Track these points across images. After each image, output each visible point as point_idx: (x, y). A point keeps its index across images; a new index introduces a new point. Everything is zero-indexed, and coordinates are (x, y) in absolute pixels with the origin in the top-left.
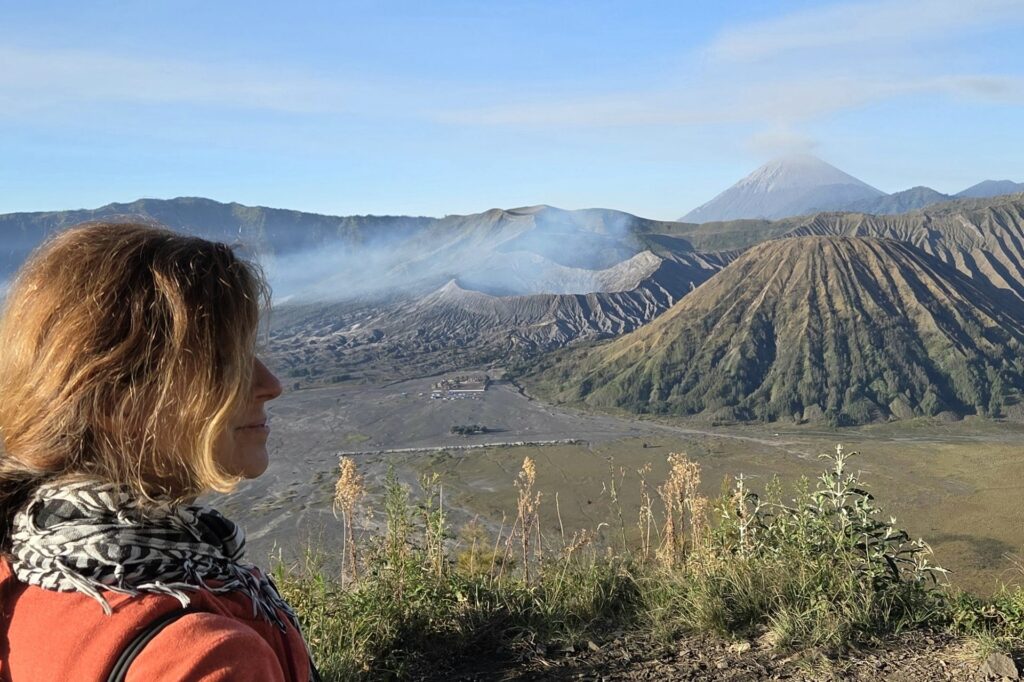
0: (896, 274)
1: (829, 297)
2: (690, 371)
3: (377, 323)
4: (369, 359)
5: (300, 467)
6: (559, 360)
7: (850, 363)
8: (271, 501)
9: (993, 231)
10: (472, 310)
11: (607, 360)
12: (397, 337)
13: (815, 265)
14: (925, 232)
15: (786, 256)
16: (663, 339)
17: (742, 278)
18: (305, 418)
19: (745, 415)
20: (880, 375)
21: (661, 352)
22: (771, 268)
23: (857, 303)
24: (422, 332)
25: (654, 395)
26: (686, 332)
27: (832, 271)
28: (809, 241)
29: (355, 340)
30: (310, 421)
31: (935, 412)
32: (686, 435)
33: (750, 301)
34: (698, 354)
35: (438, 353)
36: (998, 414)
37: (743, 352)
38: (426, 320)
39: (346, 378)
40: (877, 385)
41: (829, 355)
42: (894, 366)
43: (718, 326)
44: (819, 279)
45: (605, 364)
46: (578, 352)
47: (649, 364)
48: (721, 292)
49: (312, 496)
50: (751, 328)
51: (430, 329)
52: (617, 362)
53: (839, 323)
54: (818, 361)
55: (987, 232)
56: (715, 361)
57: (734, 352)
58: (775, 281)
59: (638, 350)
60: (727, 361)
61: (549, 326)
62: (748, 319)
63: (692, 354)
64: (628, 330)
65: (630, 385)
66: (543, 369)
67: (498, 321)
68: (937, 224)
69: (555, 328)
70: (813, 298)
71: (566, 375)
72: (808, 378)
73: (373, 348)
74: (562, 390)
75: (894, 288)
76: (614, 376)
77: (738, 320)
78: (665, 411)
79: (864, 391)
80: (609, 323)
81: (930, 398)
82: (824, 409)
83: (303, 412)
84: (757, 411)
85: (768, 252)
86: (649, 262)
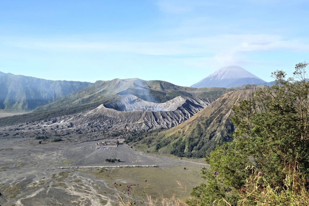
2: (201, 141)
3: (71, 120)
4: (69, 134)
5: (45, 172)
6: (146, 136)
8: (35, 184)
10: (110, 116)
11: (166, 136)
12: (79, 126)
15: (239, 97)
16: (189, 128)
17: (221, 105)
18: (45, 155)
21: (189, 133)
22: (233, 102)
24: (89, 124)
26: (199, 125)
29: (62, 126)
30: (47, 156)
32: (200, 165)
34: (204, 134)
35: (96, 132)
37: (222, 133)
38: (91, 119)
39: (60, 140)
43: (212, 124)
45: (166, 138)
46: (154, 134)
47: (184, 138)
48: (213, 110)
49: (52, 183)
50: (225, 125)
51: (93, 123)
52: (171, 137)
56: (211, 138)
57: (218, 134)
59: (179, 132)
60: (215, 137)
61: (141, 123)
62: (224, 121)
63: (202, 134)
65: (176, 145)
66: (140, 139)
67: (121, 121)
69: (144, 124)
71: (150, 142)
73: (70, 129)
74: (149, 147)
76: (170, 142)
77: (220, 121)
78: (191, 156)
80: (165, 123)
83: (44, 152)
85: (232, 95)
86: (180, 100)
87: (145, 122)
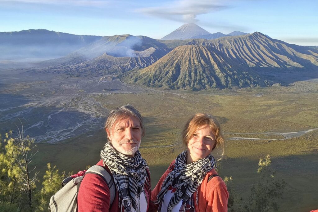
0: (209, 55)
1: (193, 60)
2: (160, 77)
3: (87, 63)
4: (85, 71)
5: (68, 97)
6: (130, 73)
7: (197, 76)
8: (61, 105)
9: (234, 44)
10: (110, 60)
11: (141, 74)
12: (92, 66)
13: (191, 52)
14: (218, 44)
15: (184, 50)
16: (154, 69)
17: (173, 55)
18: (69, 85)
19: (172, 88)
20: (203, 79)
21: (154, 72)
22: (180, 53)
23: (200, 62)
24: (98, 65)
25: (152, 82)
26: (160, 67)
27: (195, 54)
28: (190, 46)
29: (82, 67)
30: (70, 86)
31: (216, 88)
32: (158, 92)
33: (175, 61)
34: (162, 73)
35: (101, 70)
36: (230, 88)
37: (173, 73)
38: (99, 62)
39: (79, 76)
40: (203, 81)
41: (193, 74)
42: (207, 77)
43: (167, 66)
44: (191, 56)
45: (141, 75)
46: (135, 71)
47: (151, 75)
48: (168, 58)
49: (71, 104)
50: (175, 67)
51: (100, 64)
52: (143, 74)
53: (195, 66)
54: (190, 75)
55: (232, 45)
56: (166, 74)
57: (170, 73)
58: (181, 56)
59: (148, 71)
60: (169, 75)
61: (128, 65)
62: (174, 65)
63: (161, 73)
64: (146, 67)
65: (146, 80)
66: (126, 75)
67: (116, 63)
68: (221, 42)
69: (129, 65)
70: (190, 60)
71: (131, 77)
72: (187, 79)
73: (86, 69)
74: (130, 80)
75: (209, 58)
76: (142, 78)
77: (172, 65)
78: (154, 86)
79: (200, 83)
80: (142, 64)
81: (214, 84)
82: (190, 86)
83: (69, 84)
84: (175, 86)
85: (180, 49)
86: (152, 50)
87: (131, 64)
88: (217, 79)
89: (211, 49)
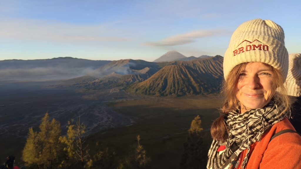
0: (187, 71)
1: (176, 75)
2: (154, 87)
3: (101, 79)
6: (132, 86)
7: (179, 86)
8: (81, 111)
9: (203, 64)
10: (117, 77)
11: (140, 86)
12: (104, 82)
13: (174, 70)
14: (192, 64)
15: (169, 68)
16: (149, 82)
17: (162, 72)
19: (162, 95)
20: (184, 88)
21: (149, 84)
22: (167, 71)
23: (180, 76)
24: (109, 81)
25: (148, 91)
26: (153, 81)
27: (177, 71)
28: (173, 66)
29: (97, 82)
31: (193, 94)
32: (153, 98)
33: (163, 76)
34: (155, 85)
35: (111, 84)
36: (203, 94)
37: (162, 84)
38: (109, 79)
39: (95, 89)
40: (184, 90)
41: (176, 85)
42: (186, 87)
43: (158, 80)
44: (175, 72)
46: (135, 84)
47: (147, 86)
48: (159, 74)
49: (89, 110)
52: (142, 86)
53: (178, 80)
54: (174, 86)
55: (202, 64)
56: (158, 86)
57: (161, 84)
58: (168, 73)
59: (145, 84)
60: (160, 86)
61: (130, 80)
62: (163, 79)
64: (144, 81)
65: (144, 90)
66: (129, 87)
67: (122, 79)
68: (194, 63)
70: (174, 75)
71: (133, 88)
72: (172, 88)
73: (100, 84)
74: (132, 91)
75: (186, 73)
76: (141, 88)
77: (161, 79)
78: (149, 94)
79: (182, 91)
80: (141, 79)
81: (192, 92)
82: (175, 94)
84: (165, 94)
85: (166, 68)
86: (147, 69)
87: (132, 79)
88: (194, 88)
89: (188, 67)
